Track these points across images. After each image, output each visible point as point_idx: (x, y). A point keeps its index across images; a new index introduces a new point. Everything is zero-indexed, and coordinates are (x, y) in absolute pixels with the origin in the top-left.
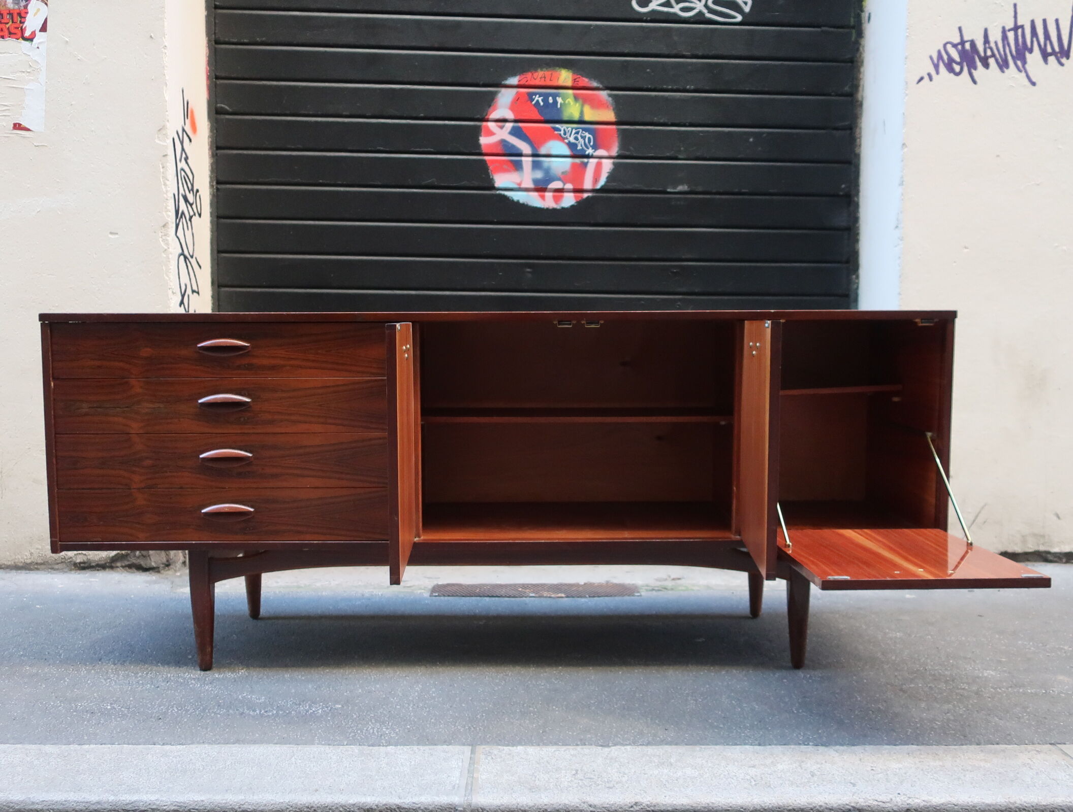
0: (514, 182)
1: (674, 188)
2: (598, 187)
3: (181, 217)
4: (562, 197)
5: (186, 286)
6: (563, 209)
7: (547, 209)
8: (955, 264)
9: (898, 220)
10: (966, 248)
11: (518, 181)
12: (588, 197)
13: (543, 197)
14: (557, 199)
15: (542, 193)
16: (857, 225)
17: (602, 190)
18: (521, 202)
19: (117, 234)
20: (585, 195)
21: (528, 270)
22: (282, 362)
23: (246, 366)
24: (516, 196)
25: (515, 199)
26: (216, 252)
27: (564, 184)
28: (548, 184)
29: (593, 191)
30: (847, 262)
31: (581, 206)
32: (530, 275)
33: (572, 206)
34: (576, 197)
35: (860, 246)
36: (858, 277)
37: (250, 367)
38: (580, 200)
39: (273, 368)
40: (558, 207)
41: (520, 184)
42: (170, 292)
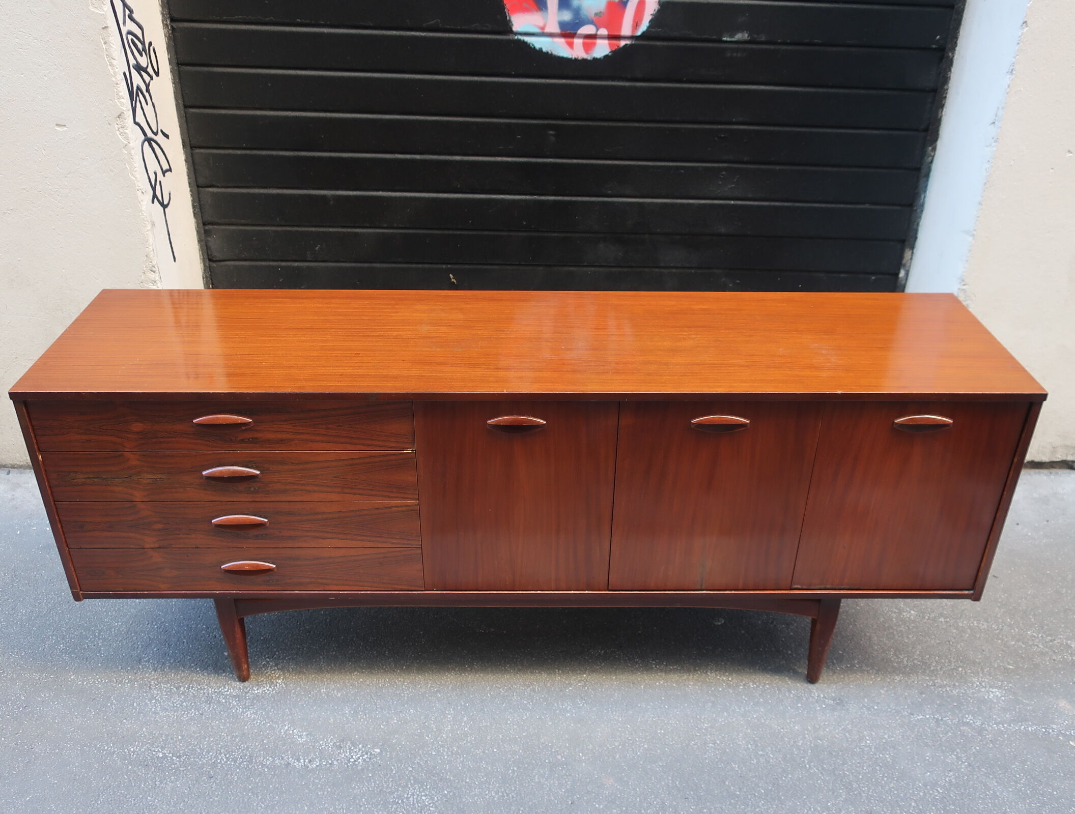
0: (536, 26)
1: (731, 36)
2: (639, 33)
3: (137, 95)
4: (594, 44)
5: (155, 173)
6: (595, 59)
7: (576, 60)
8: (1052, 171)
9: (996, 115)
10: (1069, 152)
11: (541, 24)
12: (626, 45)
13: (571, 45)
14: (588, 48)
15: (569, 40)
16: (946, 87)
17: (644, 36)
18: (544, 50)
19: (65, 126)
20: (623, 43)
21: (551, 132)
22: (289, 436)
23: (251, 440)
24: (539, 43)
25: (537, 46)
26: (182, 107)
27: (597, 30)
28: (577, 30)
29: (632, 38)
30: (926, 130)
31: (617, 56)
32: (553, 139)
33: (606, 57)
34: (610, 45)
35: (944, 113)
36: (934, 149)
37: (255, 441)
38: (616, 50)
39: (281, 441)
40: (589, 57)
41: (543, 28)
42: (139, 193)
